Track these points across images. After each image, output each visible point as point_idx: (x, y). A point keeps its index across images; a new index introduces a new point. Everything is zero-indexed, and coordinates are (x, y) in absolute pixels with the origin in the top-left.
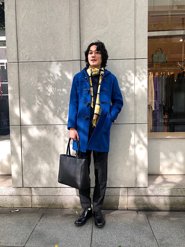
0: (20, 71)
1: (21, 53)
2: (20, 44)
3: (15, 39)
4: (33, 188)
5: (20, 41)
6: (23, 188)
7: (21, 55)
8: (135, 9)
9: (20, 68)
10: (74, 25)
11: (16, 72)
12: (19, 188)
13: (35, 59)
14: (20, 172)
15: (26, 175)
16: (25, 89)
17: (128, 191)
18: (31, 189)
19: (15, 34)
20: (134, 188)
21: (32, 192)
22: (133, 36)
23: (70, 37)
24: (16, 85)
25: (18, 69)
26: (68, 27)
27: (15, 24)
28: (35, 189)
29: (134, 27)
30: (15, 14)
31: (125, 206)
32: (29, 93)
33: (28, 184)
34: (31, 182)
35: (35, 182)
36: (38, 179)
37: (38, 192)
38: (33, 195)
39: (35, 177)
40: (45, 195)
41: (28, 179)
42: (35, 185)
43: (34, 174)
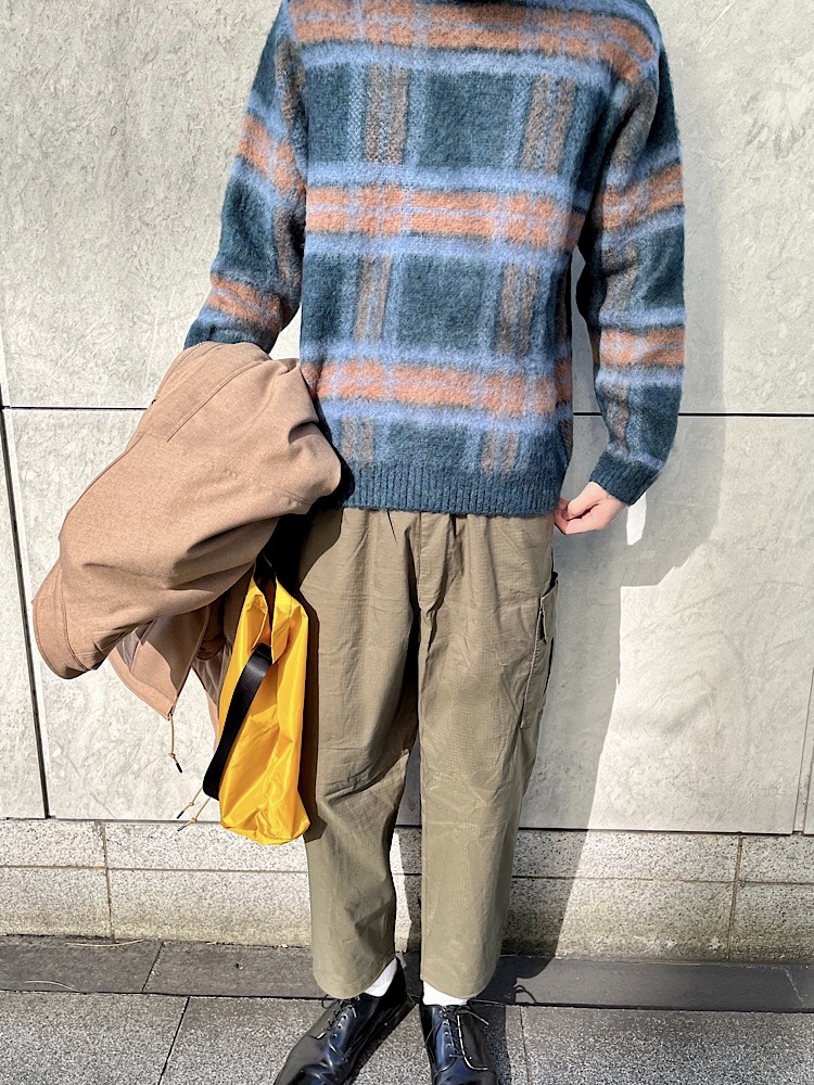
4: (114, 826)
6: (49, 822)
12: (23, 824)
14: (22, 728)
15: (62, 748)
17: (739, 857)
18: (103, 830)
21: (113, 847)
28: (128, 832)
31: (715, 940)
32: (46, 155)
33: (85, 801)
34: (103, 788)
35: (125, 787)
36: (149, 770)
37: (151, 847)
38: (116, 865)
39: (123, 759)
40: (194, 866)
41: (83, 772)
42: (129, 808)
43: (119, 742)
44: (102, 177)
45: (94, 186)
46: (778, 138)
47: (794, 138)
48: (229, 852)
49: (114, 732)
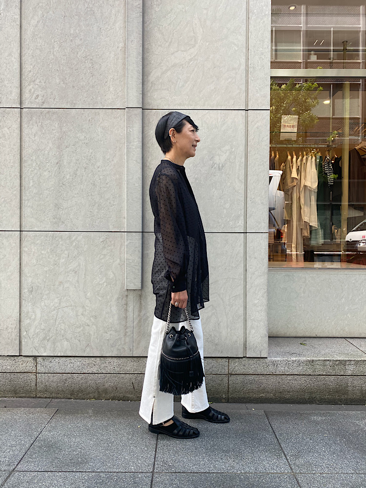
0: (25, 125)
1: (27, 91)
2: (26, 74)
3: (16, 64)
4: (40, 358)
5: (27, 67)
6: (20, 357)
7: (26, 95)
8: (248, 18)
9: (25, 120)
10: (132, 42)
11: (16, 126)
12: (12, 358)
13: (55, 102)
14: (15, 325)
15: (27, 332)
16: (32, 160)
17: (228, 366)
18: (36, 360)
19: (17, 55)
20: (240, 359)
21: (39, 365)
22: (243, 67)
23: (124, 64)
24: (15, 152)
25: (19, 120)
26: (121, 45)
27: (19, 35)
28: (44, 360)
29: (244, 51)
30: (18, 17)
31: (224, 395)
32: (40, 169)
33: (31, 349)
34: (37, 345)
35: (45, 344)
36: (52, 339)
37: (51, 365)
38: (40, 372)
39: (44, 335)
40: (63, 372)
41: (32, 339)
42: (45, 352)
43: (44, 330)
44: (53, 174)
45: (51, 176)
46: (219, 166)
47: (223, 166)
48: (74, 367)
49: (43, 327)
